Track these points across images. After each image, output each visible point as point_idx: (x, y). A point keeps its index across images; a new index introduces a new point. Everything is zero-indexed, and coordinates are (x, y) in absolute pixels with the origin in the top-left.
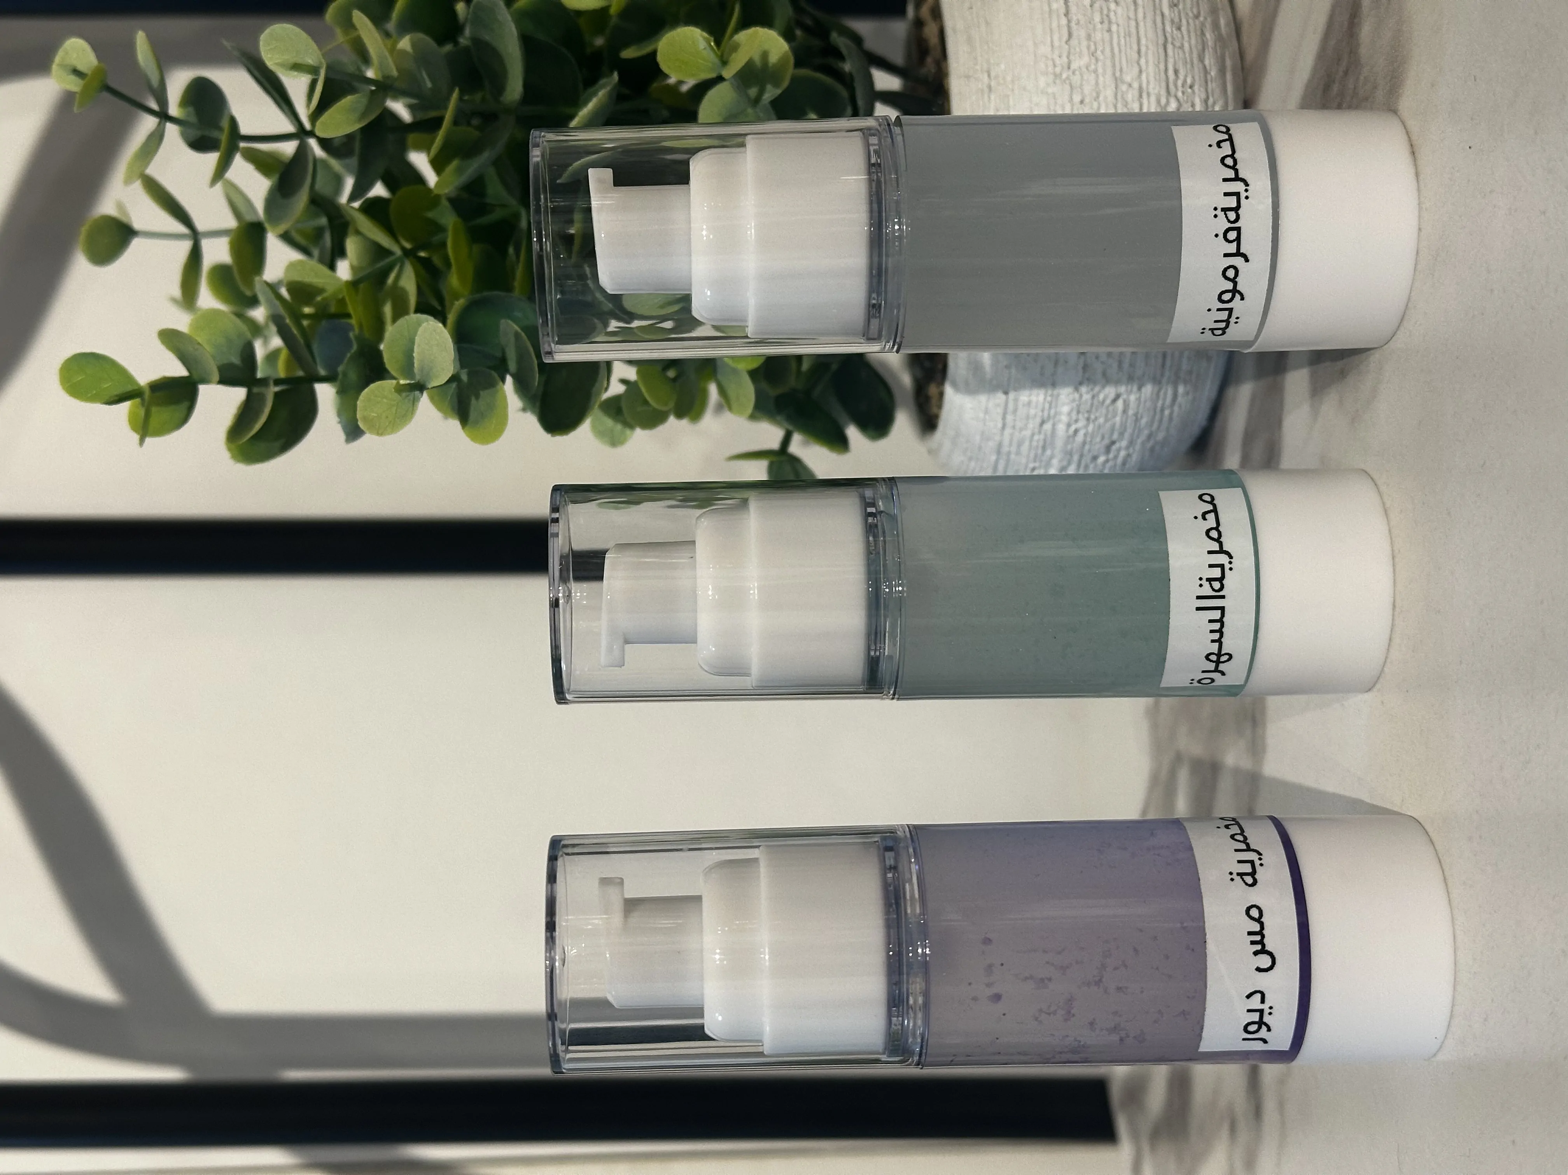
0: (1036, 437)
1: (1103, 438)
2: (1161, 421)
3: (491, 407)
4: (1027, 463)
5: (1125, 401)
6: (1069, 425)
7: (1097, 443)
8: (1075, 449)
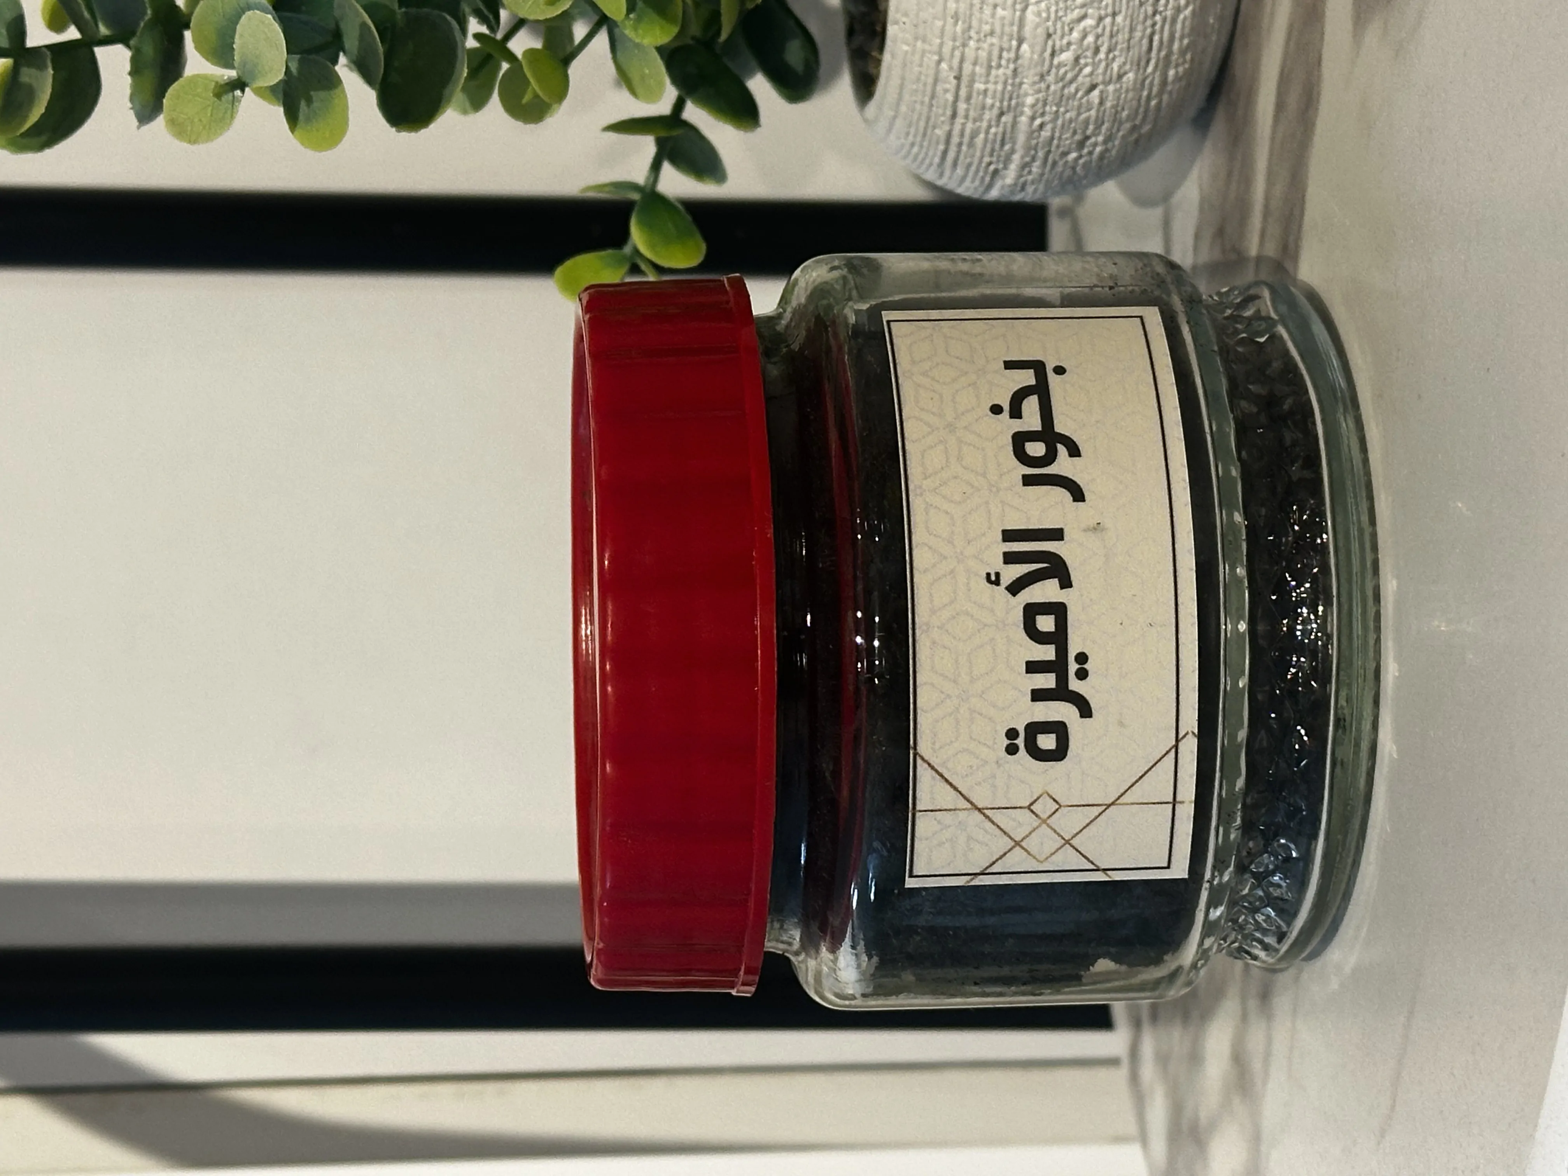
0: (993, 130)
1: (1075, 133)
2: (1146, 111)
3: (325, 105)
4: (982, 157)
5: (1102, 92)
6: (1033, 118)
7: (1067, 139)
8: (1040, 145)
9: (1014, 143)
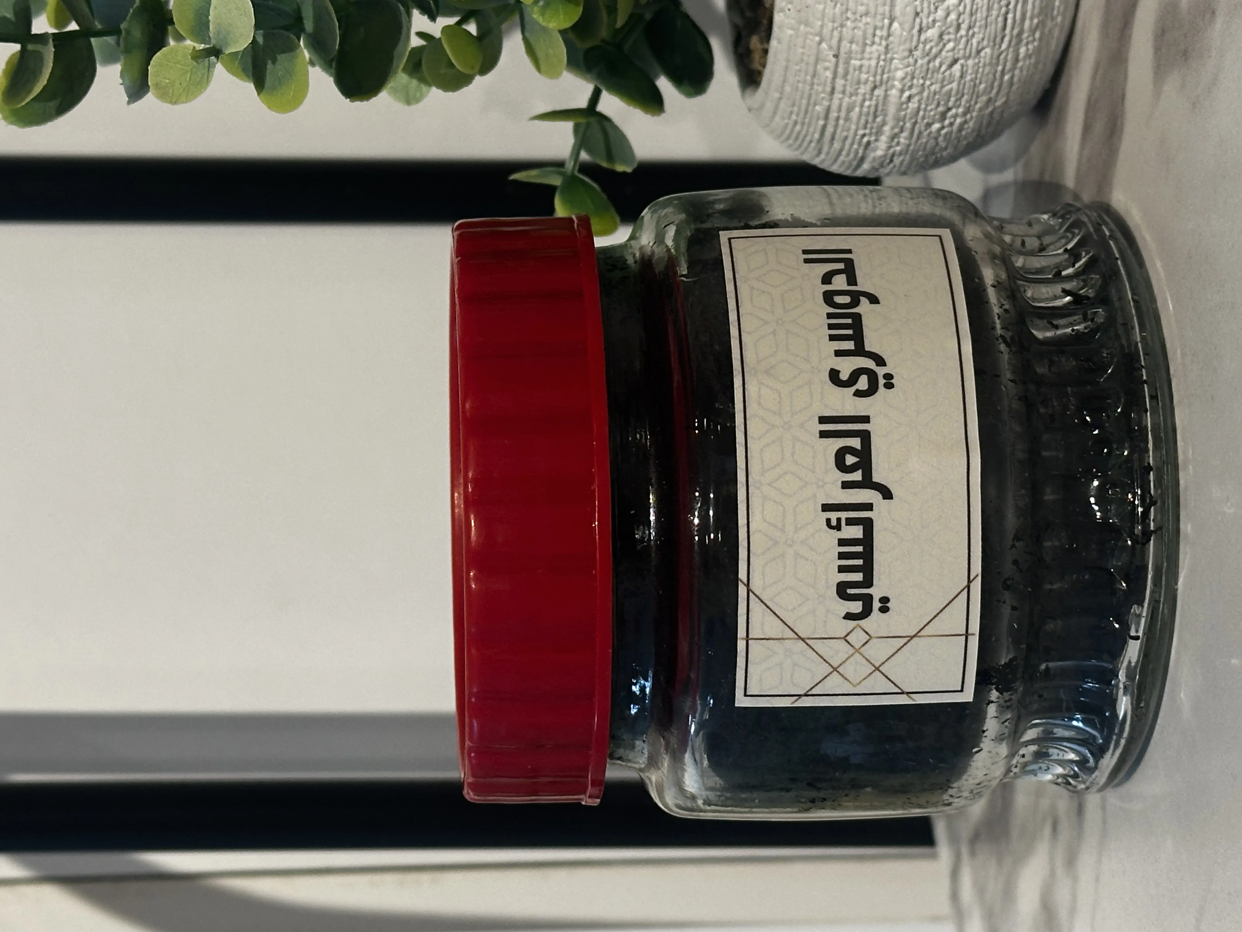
0: (867, 103)
1: (938, 105)
2: (1000, 86)
3: (289, 73)
4: (857, 130)
5: (962, 66)
6: (902, 91)
7: (931, 110)
8: (908, 116)
9: (885, 115)
